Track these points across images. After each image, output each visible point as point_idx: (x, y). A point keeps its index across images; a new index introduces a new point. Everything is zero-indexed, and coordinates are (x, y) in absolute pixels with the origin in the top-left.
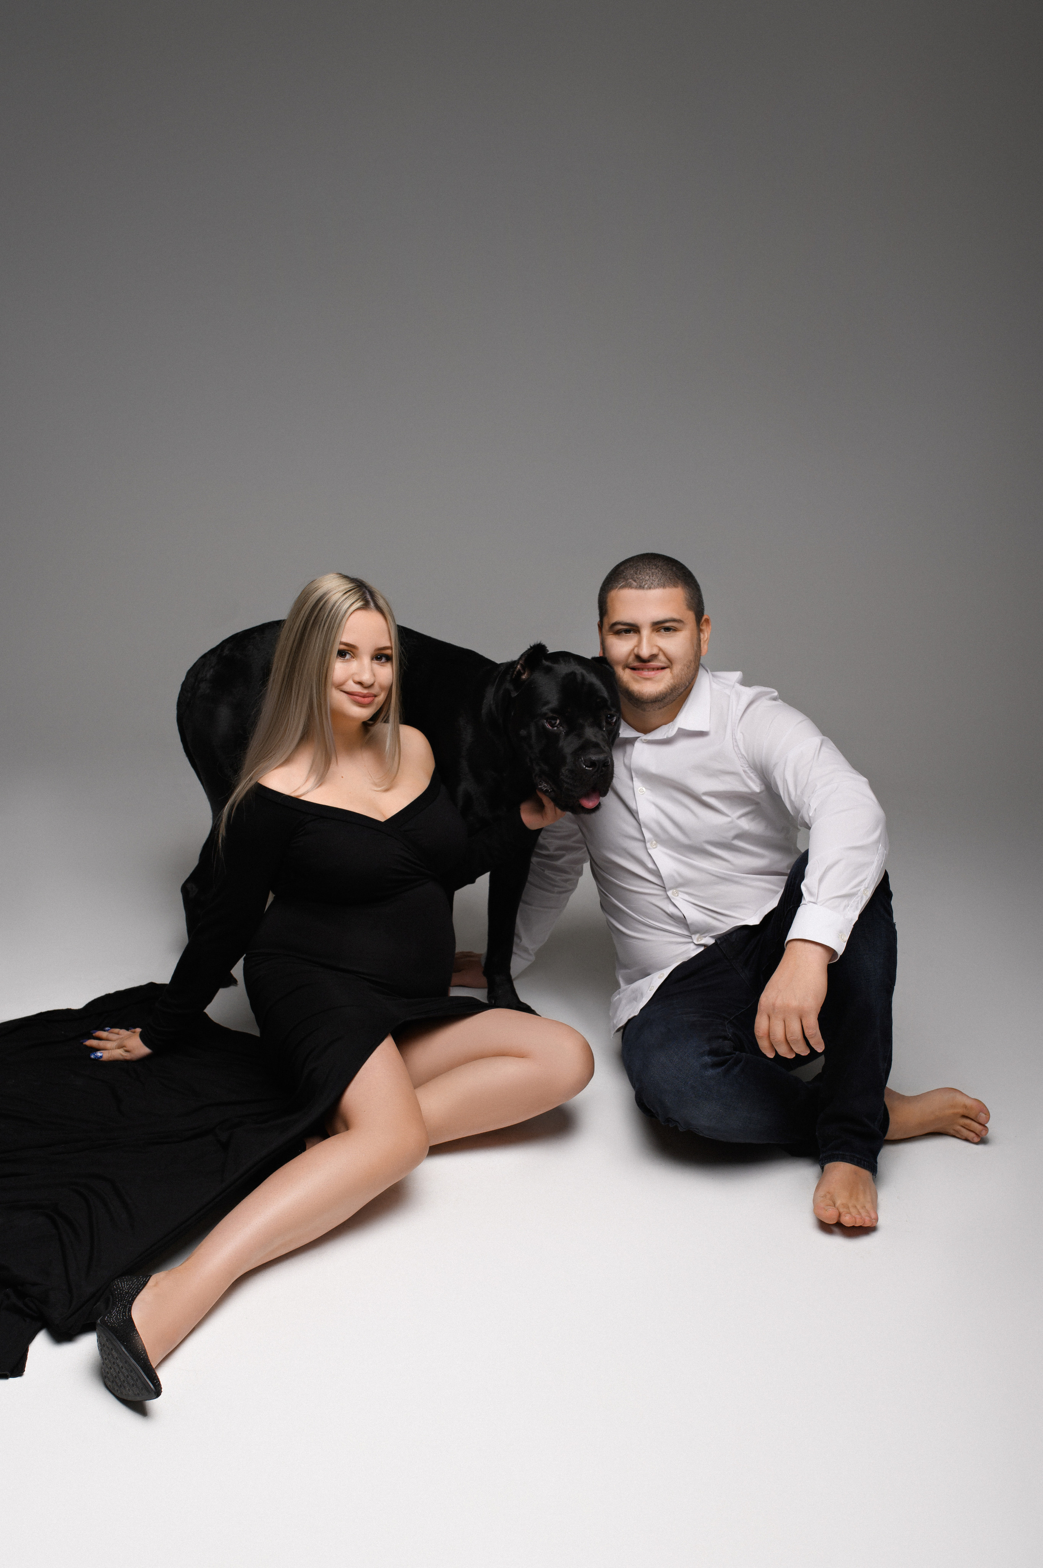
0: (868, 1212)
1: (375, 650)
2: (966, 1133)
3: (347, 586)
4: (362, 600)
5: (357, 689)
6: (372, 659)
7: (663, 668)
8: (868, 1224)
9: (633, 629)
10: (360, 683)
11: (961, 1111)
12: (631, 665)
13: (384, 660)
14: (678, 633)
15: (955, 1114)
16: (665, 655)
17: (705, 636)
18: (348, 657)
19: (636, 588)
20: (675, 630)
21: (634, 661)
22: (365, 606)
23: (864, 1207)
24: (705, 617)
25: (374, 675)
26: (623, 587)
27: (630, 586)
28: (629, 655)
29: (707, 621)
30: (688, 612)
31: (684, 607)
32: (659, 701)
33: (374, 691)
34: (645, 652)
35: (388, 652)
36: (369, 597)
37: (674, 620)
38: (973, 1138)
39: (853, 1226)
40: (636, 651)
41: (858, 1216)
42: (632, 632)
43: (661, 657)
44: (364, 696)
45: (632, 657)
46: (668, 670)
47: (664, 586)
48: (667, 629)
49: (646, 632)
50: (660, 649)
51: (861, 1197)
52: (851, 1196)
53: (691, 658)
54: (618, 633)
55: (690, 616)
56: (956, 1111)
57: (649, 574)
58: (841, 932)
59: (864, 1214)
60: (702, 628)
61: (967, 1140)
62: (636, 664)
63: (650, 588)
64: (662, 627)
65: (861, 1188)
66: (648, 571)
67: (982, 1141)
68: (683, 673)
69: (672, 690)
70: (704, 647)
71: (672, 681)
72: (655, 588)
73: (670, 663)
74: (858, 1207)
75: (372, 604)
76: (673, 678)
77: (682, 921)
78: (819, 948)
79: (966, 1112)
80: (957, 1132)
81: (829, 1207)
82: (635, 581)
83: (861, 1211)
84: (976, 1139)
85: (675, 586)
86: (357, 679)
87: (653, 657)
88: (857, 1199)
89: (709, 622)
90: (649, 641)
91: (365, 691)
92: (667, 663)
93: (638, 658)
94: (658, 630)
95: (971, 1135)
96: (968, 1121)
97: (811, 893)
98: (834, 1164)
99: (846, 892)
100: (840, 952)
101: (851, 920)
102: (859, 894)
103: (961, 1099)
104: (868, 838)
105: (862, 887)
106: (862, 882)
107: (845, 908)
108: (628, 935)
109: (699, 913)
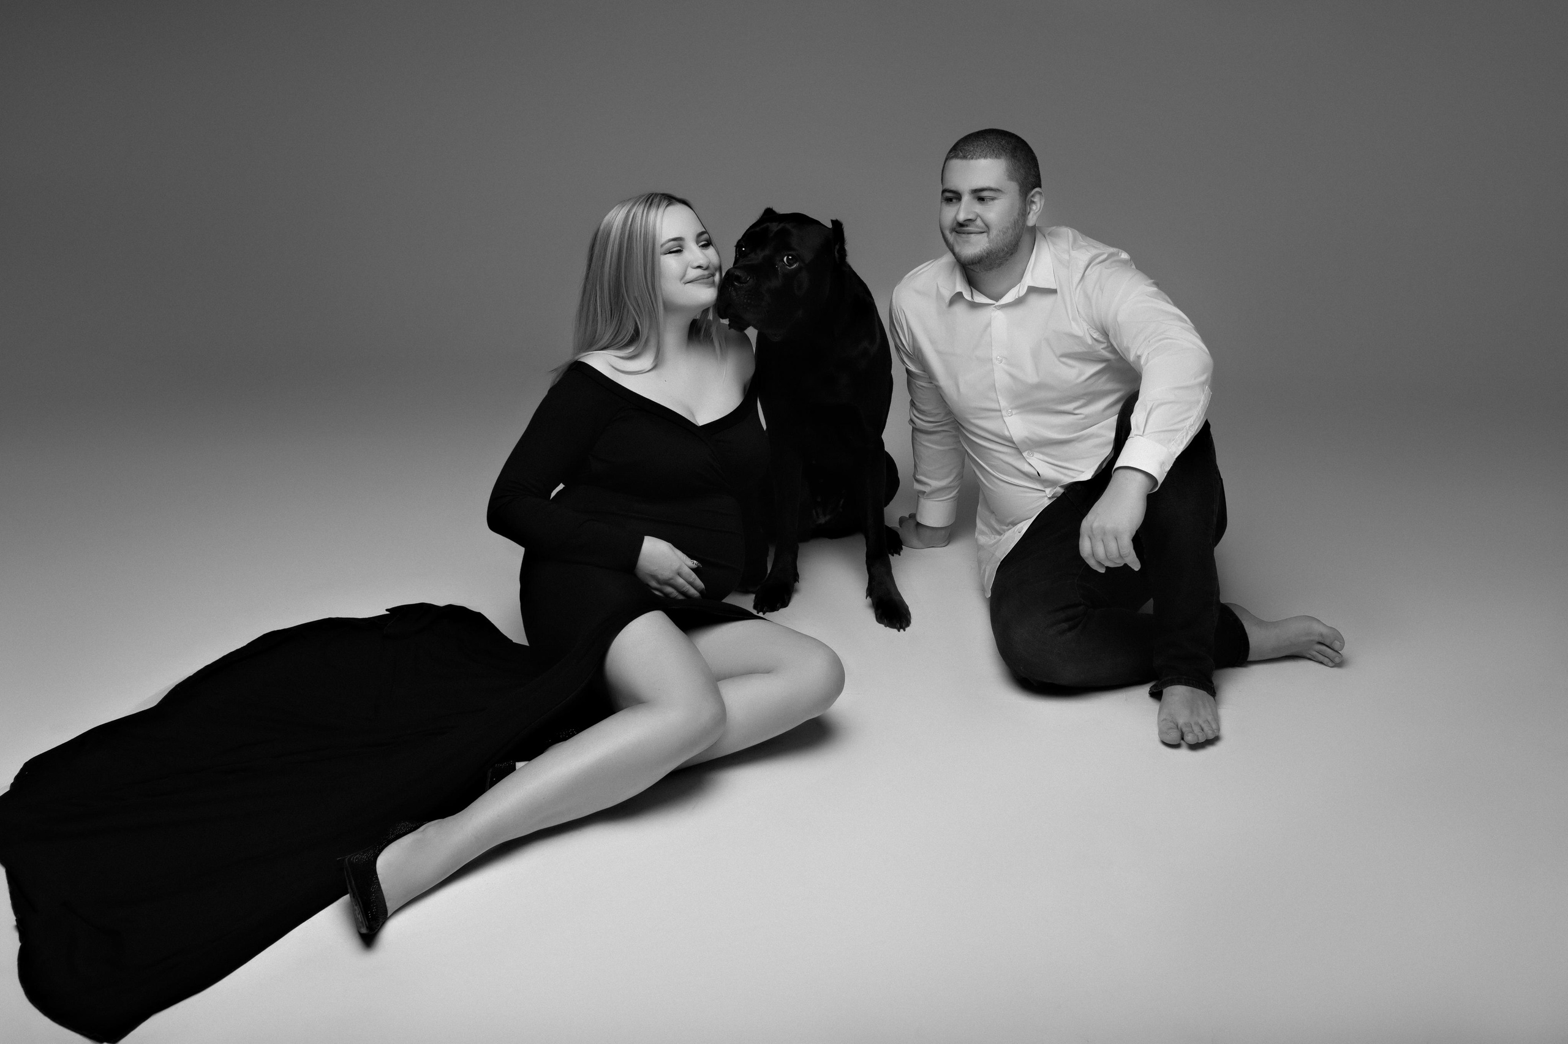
0: (1209, 724)
1: (697, 237)
2: (1321, 658)
6: (697, 245)
7: (981, 233)
8: (1213, 735)
9: (955, 196)
11: (1317, 639)
12: (956, 230)
14: (997, 202)
15: (1311, 641)
16: (983, 221)
20: (993, 199)
21: (957, 225)
23: (1205, 721)
25: (707, 258)
28: (954, 221)
30: (1009, 182)
31: (1005, 178)
32: (976, 263)
34: (964, 218)
37: (991, 189)
38: (1335, 658)
39: (1198, 743)
40: (957, 217)
41: (1200, 734)
42: (957, 199)
43: (979, 222)
45: (957, 221)
46: (984, 235)
47: (986, 157)
48: (987, 197)
49: (966, 198)
50: (979, 216)
51: (1203, 713)
52: (1192, 712)
53: (1009, 225)
55: (1011, 186)
56: (1312, 638)
58: (1163, 463)
59: (1206, 728)
61: (1321, 663)
64: (982, 195)
65: (1200, 703)
67: (1340, 664)
68: (999, 238)
69: (988, 254)
71: (987, 245)
72: (977, 158)
73: (987, 229)
74: (1200, 723)
76: (989, 242)
77: (1038, 477)
78: (1140, 476)
79: (1320, 640)
80: (1313, 656)
81: (1170, 731)
83: (1203, 726)
84: (1330, 664)
86: (694, 266)
87: (971, 222)
88: (1200, 715)
90: (969, 208)
92: (985, 229)
93: (960, 222)
94: (977, 199)
95: (1326, 660)
96: (1324, 648)
97: (1138, 428)
98: (1173, 687)
99: (1172, 428)
100: (1160, 481)
101: (1175, 453)
102: (1185, 430)
103: (1317, 628)
104: (1195, 379)
105: (1188, 423)
106: (1189, 418)
107: (1170, 441)
108: (989, 488)
109: (1053, 471)
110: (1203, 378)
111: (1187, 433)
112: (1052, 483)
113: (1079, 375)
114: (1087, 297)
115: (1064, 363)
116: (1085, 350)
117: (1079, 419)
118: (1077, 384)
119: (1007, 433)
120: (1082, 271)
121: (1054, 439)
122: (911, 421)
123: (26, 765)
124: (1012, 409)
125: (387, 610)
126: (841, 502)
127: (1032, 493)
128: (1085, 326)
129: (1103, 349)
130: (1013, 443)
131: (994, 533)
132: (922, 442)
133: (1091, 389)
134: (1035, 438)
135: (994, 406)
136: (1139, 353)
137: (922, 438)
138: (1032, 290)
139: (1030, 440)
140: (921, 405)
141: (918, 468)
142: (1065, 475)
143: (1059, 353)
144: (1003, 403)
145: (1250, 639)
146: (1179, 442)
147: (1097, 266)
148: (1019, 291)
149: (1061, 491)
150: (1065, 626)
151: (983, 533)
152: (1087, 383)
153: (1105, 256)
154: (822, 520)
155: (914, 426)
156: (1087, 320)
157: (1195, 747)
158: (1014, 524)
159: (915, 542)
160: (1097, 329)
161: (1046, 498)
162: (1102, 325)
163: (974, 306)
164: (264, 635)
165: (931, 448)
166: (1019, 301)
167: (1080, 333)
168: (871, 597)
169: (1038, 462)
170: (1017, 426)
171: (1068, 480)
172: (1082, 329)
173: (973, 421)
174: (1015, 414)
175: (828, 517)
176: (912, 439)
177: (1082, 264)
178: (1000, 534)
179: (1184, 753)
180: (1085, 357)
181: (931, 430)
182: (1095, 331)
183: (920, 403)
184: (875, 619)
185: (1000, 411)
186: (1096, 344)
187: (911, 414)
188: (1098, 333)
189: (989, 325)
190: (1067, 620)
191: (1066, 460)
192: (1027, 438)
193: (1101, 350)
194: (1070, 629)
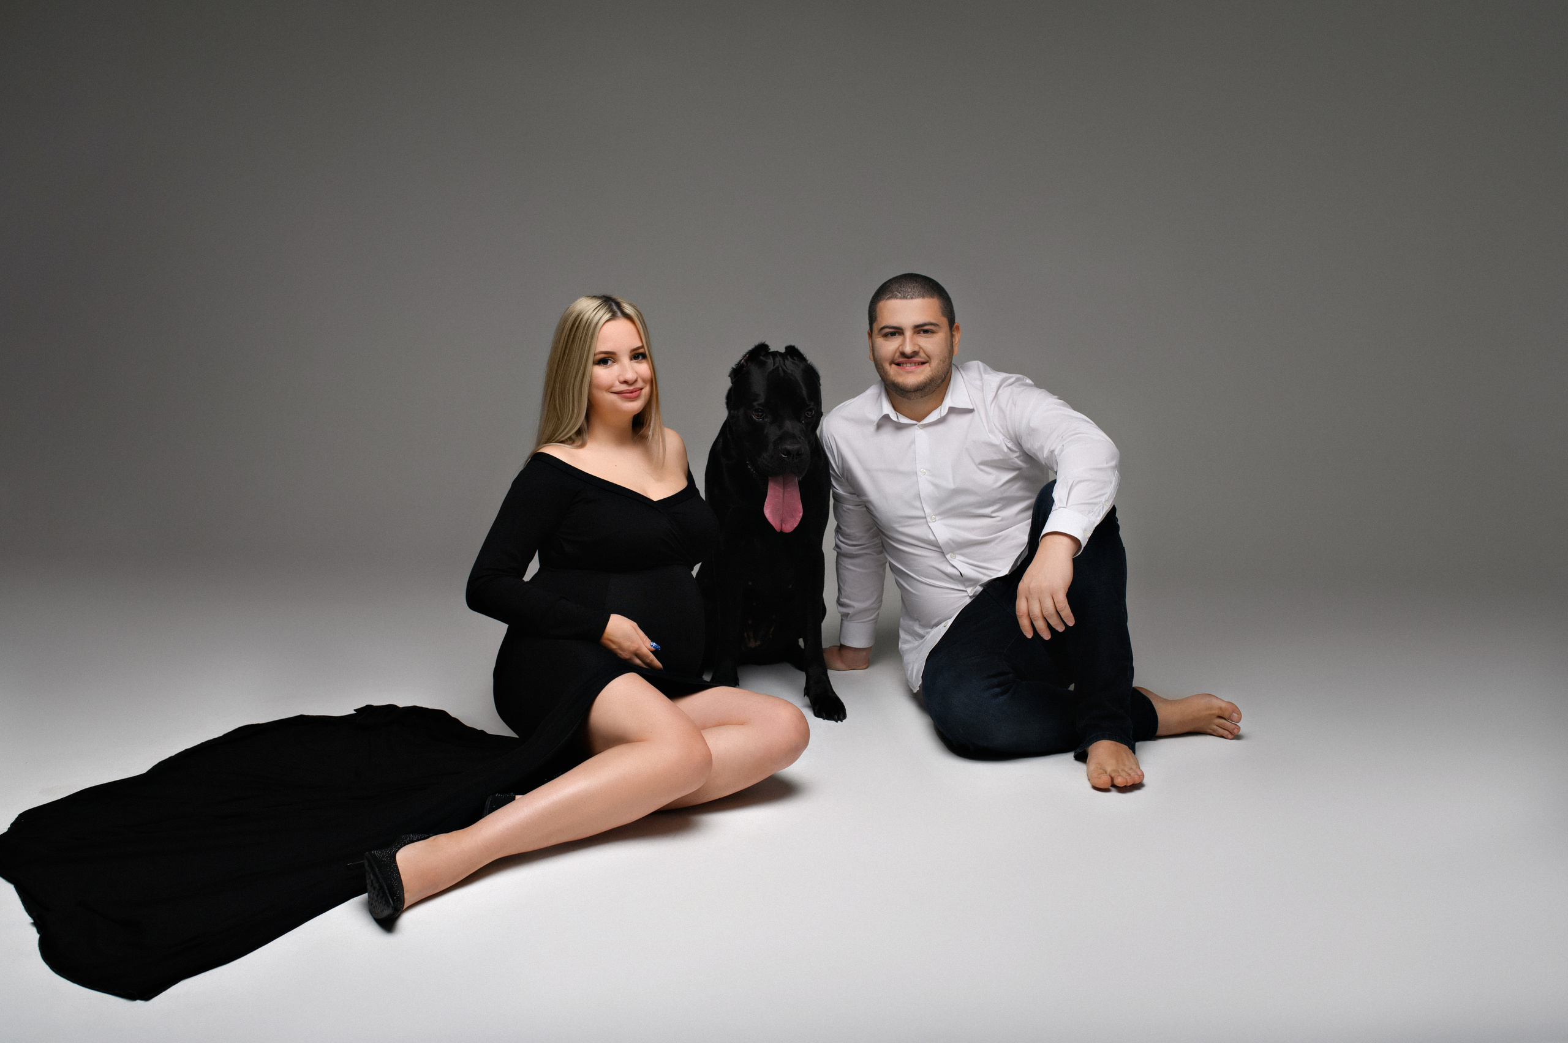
0: (1135, 771)
1: (631, 352)
2: (1221, 731)
3: (596, 303)
4: (610, 312)
5: (624, 387)
6: (631, 359)
7: (923, 363)
8: (1137, 781)
9: (898, 331)
10: (625, 382)
11: (1216, 712)
12: (896, 361)
13: (641, 358)
14: (935, 335)
15: (1213, 714)
16: (925, 352)
17: (957, 339)
18: (610, 362)
19: (901, 298)
20: (933, 332)
21: (899, 357)
22: (614, 317)
23: (1131, 769)
24: (956, 324)
25: (636, 373)
26: (889, 298)
27: (896, 297)
28: (895, 353)
29: (958, 328)
30: (943, 318)
31: (940, 314)
32: (920, 390)
33: (640, 384)
34: (908, 349)
35: (641, 351)
36: (615, 308)
37: (931, 324)
38: (1234, 729)
40: (900, 349)
41: (1128, 777)
42: (897, 334)
43: (922, 354)
44: (632, 392)
45: (898, 354)
46: (927, 364)
47: (923, 297)
48: (926, 331)
49: (908, 333)
50: (920, 347)
51: (1127, 763)
52: (1117, 761)
53: (946, 355)
54: (886, 336)
55: (944, 322)
56: (1214, 712)
57: (909, 288)
58: (1085, 530)
59: (1133, 774)
60: (954, 333)
61: (1222, 737)
62: (901, 360)
63: (912, 298)
64: (921, 329)
65: (1124, 755)
66: (910, 285)
67: (1237, 737)
68: (940, 367)
69: (930, 381)
70: (956, 349)
71: (930, 373)
72: (916, 298)
73: (929, 359)
74: (1126, 770)
75: (619, 314)
76: (932, 371)
78: (1066, 540)
79: (1221, 713)
80: (1214, 731)
81: (1101, 776)
82: (900, 293)
83: (1130, 772)
84: (1230, 736)
85: (932, 296)
86: (622, 379)
87: (915, 354)
88: (1124, 765)
89: (959, 329)
90: (912, 339)
91: (631, 388)
92: (927, 359)
93: (903, 354)
94: (918, 333)
95: (1226, 733)
96: (1223, 721)
97: (1061, 501)
98: (1098, 742)
99: (1090, 501)
100: (1084, 543)
101: (1094, 523)
102: (1101, 504)
103: (1216, 703)
104: (1107, 463)
105: (1103, 499)
106: (1103, 494)
107: (1089, 512)
108: (913, 594)
109: (973, 571)
110: (1113, 463)
111: (1103, 507)
112: (971, 582)
113: (996, 481)
114: (1001, 410)
115: (982, 470)
116: (1001, 458)
117: (998, 521)
118: (993, 490)
119: (932, 537)
120: (995, 390)
121: (976, 540)
122: (837, 546)
123: (21, 815)
124: (936, 515)
125: (355, 710)
126: (772, 630)
127: (954, 593)
128: (1001, 437)
129: (1017, 457)
130: (939, 547)
131: (917, 638)
132: (847, 566)
133: (1005, 495)
134: (959, 540)
135: (920, 513)
136: (1052, 449)
137: (847, 563)
138: (952, 410)
139: (953, 541)
140: (846, 529)
141: (842, 592)
142: (985, 574)
143: (978, 461)
144: (928, 511)
145: (1158, 714)
146: (1097, 513)
147: (1006, 388)
148: (940, 413)
149: (979, 589)
150: (997, 690)
151: (906, 642)
152: (1003, 488)
153: (1013, 380)
154: (753, 644)
155: (838, 550)
156: (1002, 431)
157: (1124, 789)
158: (937, 625)
159: (839, 665)
160: (1011, 439)
161: (968, 598)
162: (1016, 435)
163: (900, 427)
164: (239, 728)
165: (855, 571)
166: (942, 420)
167: (998, 443)
168: (808, 696)
169: (960, 564)
170: (942, 530)
171: (986, 579)
172: (999, 440)
173: (901, 529)
174: (938, 520)
175: (758, 643)
176: (837, 565)
177: (995, 385)
178: (922, 637)
179: (1114, 795)
180: (1000, 465)
181: (856, 553)
182: (1009, 441)
183: (844, 526)
184: (813, 715)
185: (925, 518)
186: (1011, 453)
187: (837, 540)
188: (1012, 443)
189: (913, 442)
190: (998, 686)
191: (985, 561)
192: (950, 539)
193: (1016, 459)
194: (1002, 693)
